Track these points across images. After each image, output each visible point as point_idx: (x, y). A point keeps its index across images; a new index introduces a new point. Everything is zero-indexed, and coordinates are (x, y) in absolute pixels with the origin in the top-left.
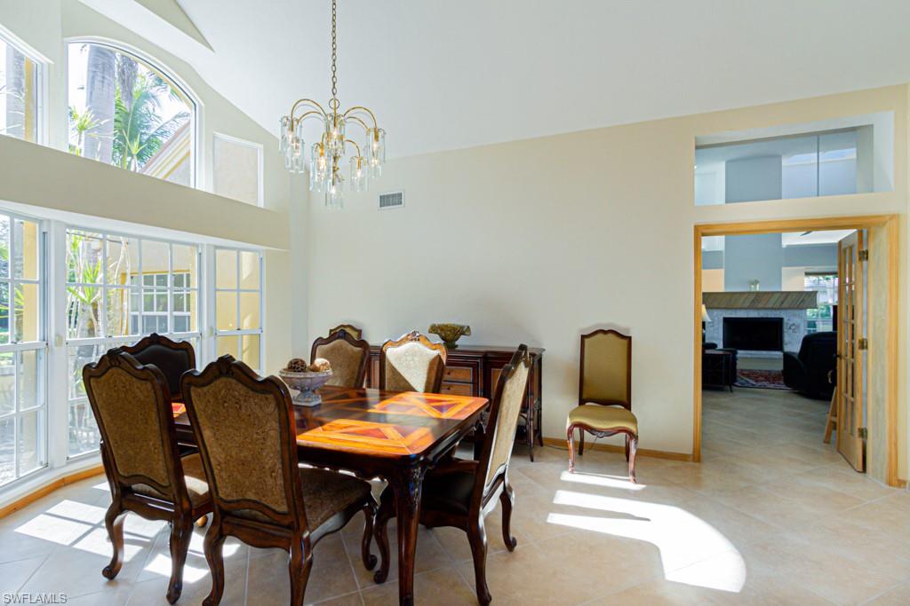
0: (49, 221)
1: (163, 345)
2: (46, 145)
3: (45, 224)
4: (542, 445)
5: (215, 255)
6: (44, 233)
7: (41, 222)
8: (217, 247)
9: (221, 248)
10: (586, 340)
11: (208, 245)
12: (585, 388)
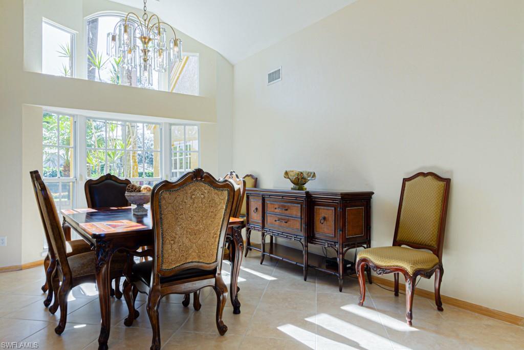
0: (77, 115)
1: (113, 180)
2: (76, 78)
3: (75, 116)
4: (371, 283)
5: (170, 129)
6: (75, 122)
7: (73, 116)
8: (171, 125)
9: (174, 124)
10: (407, 183)
11: (165, 123)
12: (400, 230)
